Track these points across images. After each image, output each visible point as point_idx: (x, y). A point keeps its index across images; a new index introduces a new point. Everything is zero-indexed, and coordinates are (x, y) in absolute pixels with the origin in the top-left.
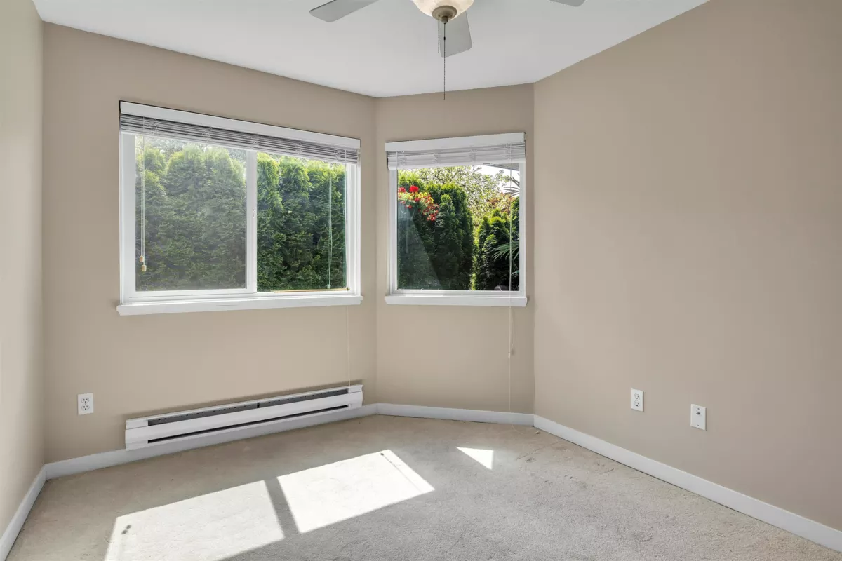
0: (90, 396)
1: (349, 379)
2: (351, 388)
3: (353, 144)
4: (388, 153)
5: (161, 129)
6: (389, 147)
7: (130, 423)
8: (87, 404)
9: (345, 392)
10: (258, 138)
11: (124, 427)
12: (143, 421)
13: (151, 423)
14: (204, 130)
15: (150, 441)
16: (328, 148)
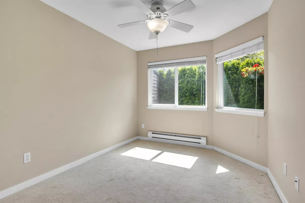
0: (144, 125)
1: (201, 135)
2: (202, 138)
3: (205, 58)
4: (217, 58)
5: (155, 67)
6: (216, 56)
7: (149, 132)
8: (143, 126)
9: (200, 139)
10: (175, 64)
11: (148, 133)
12: (151, 132)
13: (153, 133)
14: (163, 65)
15: (153, 137)
16: (194, 62)
